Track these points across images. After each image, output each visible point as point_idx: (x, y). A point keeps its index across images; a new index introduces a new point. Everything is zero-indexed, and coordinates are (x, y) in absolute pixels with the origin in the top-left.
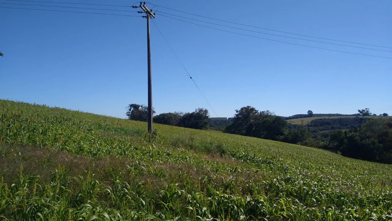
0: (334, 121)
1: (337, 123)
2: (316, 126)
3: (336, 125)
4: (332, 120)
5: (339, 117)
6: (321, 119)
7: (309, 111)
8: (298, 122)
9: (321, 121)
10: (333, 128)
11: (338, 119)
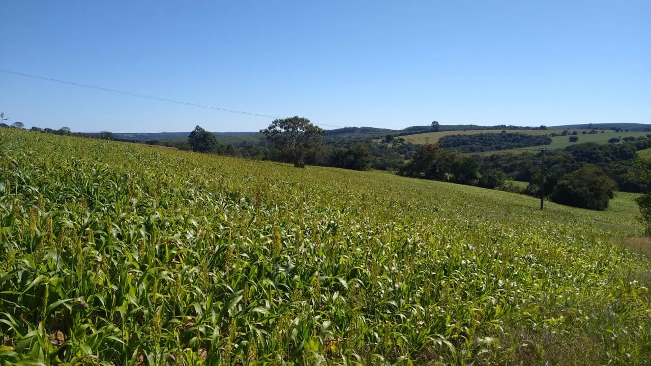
0: (473, 139)
1: (476, 141)
2: (447, 146)
3: (476, 145)
4: (470, 136)
5: (479, 132)
6: (453, 136)
7: (434, 122)
8: (419, 140)
9: (453, 138)
10: (472, 150)
11: (478, 136)
